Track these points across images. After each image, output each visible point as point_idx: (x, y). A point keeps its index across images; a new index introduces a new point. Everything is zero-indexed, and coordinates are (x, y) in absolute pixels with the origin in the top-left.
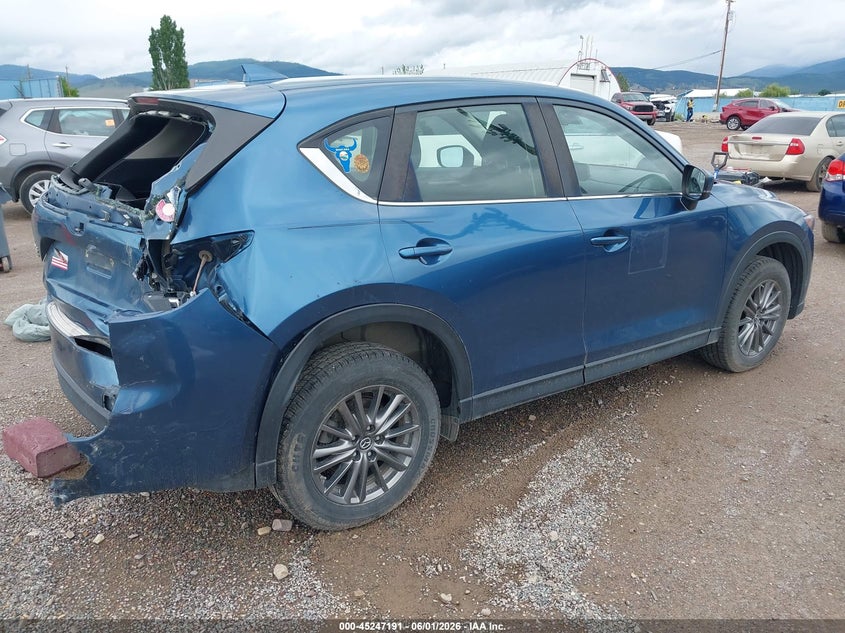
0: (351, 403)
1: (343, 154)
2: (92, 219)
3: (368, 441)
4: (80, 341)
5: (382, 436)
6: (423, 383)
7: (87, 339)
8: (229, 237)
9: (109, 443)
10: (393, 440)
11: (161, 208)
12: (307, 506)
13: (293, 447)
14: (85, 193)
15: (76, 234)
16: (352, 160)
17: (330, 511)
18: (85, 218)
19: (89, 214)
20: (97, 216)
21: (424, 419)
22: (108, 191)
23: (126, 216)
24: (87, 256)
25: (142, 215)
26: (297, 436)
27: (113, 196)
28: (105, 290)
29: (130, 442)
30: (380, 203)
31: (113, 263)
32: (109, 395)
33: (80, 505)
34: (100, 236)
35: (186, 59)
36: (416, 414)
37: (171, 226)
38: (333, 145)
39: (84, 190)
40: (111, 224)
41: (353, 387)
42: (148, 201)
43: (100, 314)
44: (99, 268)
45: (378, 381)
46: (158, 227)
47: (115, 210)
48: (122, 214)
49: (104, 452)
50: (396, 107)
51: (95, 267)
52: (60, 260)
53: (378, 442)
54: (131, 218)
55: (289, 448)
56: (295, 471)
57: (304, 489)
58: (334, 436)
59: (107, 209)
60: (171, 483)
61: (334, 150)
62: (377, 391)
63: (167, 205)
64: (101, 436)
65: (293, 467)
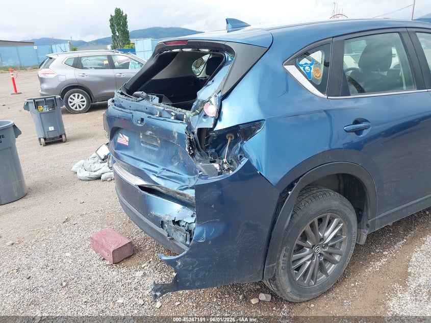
0: (312, 226)
1: (307, 68)
2: (150, 116)
3: (318, 248)
4: (142, 188)
5: (327, 244)
6: (351, 210)
7: (147, 186)
8: (250, 125)
9: (189, 260)
10: (332, 246)
11: (207, 108)
12: (288, 290)
13: (282, 255)
14: (141, 100)
15: (138, 125)
16: (312, 71)
17: (299, 292)
18: (144, 116)
19: (146, 113)
20: (153, 114)
21: (350, 232)
22: (157, 99)
23: (172, 113)
24: (141, 137)
25: (188, 114)
26: (285, 248)
27: (160, 101)
28: (154, 157)
29: (201, 259)
30: (329, 97)
31: (159, 142)
32: (165, 221)
33: (141, 282)
34: (156, 126)
35: (128, 29)
36: (346, 230)
37: (213, 119)
38: (301, 63)
39: (140, 98)
40: (162, 119)
41: (315, 215)
42: (195, 104)
43: (153, 171)
44: (150, 144)
45: (327, 212)
46: (204, 120)
47: (164, 110)
48: (169, 112)
49: (184, 265)
50: (333, 37)
51: (146, 143)
52: (123, 139)
53: (324, 248)
54: (176, 114)
55: (280, 256)
56: (283, 269)
57: (287, 280)
58: (301, 246)
59: (158, 109)
60: (222, 282)
61: (302, 66)
62: (326, 217)
63: (211, 106)
64: (183, 256)
65: (282, 268)
